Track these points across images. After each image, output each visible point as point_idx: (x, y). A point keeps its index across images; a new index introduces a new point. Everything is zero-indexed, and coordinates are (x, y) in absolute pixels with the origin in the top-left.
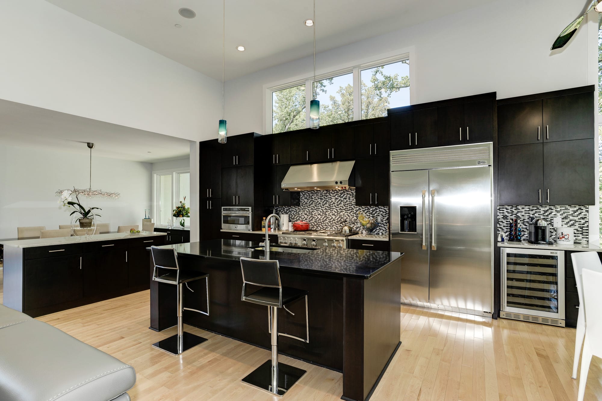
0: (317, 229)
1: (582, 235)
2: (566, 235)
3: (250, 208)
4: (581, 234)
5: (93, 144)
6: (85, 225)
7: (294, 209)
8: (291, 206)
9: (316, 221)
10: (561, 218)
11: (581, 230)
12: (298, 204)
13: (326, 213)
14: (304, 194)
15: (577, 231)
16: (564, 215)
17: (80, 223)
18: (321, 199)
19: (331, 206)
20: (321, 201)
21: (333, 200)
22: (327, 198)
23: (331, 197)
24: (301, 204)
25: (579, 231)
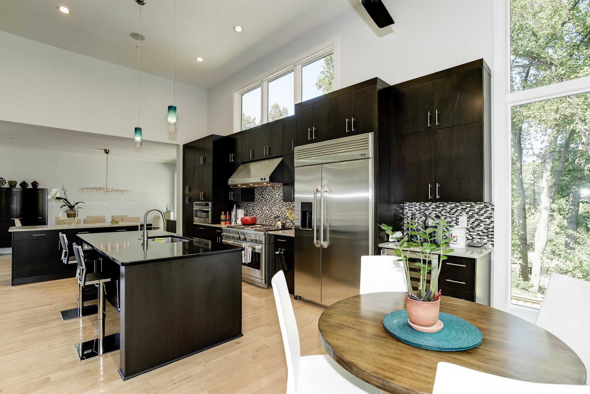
0: (266, 224)
1: (488, 238)
2: (454, 237)
3: (210, 203)
4: (486, 236)
5: (109, 150)
6: (70, 215)
7: (251, 204)
8: (241, 202)
9: (265, 216)
10: (466, 217)
11: (486, 231)
12: (253, 200)
13: (272, 208)
14: (257, 190)
15: (482, 233)
16: (470, 213)
17: (68, 214)
18: (269, 195)
19: (276, 201)
20: (269, 197)
21: (277, 196)
22: (272, 194)
23: (275, 193)
24: (255, 200)
25: (484, 233)
